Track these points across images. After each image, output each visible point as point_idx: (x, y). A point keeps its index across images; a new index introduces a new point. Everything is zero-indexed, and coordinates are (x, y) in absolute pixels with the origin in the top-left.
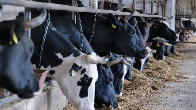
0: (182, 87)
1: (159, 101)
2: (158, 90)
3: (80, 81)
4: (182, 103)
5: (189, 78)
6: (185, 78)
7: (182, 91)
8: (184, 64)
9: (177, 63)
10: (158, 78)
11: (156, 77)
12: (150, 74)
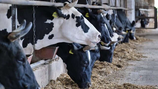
0: (142, 64)
1: (124, 76)
2: (123, 68)
4: (142, 77)
5: (147, 57)
6: (144, 57)
7: (142, 67)
8: (143, 45)
9: (137, 45)
11: (121, 57)
12: (116, 55)
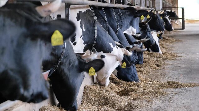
0: (178, 63)
1: (164, 75)
2: (161, 67)
4: (182, 76)
5: (182, 57)
6: (179, 57)
7: (180, 66)
8: (174, 46)
9: (168, 45)
10: (158, 58)
12: (151, 55)
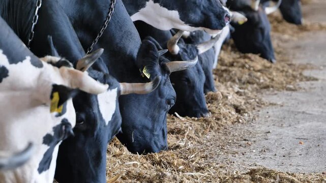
1: (250, 143)
2: (246, 115)
3: (52, 134)
4: (305, 145)
5: (316, 80)
6: (308, 79)
7: (303, 113)
8: (302, 43)
9: (286, 41)
10: (244, 83)
11: (240, 80)
12: (225, 75)
